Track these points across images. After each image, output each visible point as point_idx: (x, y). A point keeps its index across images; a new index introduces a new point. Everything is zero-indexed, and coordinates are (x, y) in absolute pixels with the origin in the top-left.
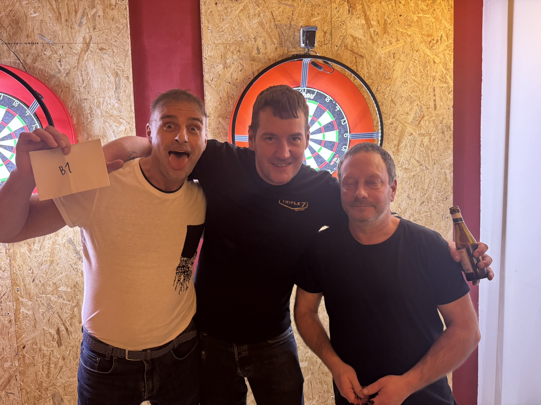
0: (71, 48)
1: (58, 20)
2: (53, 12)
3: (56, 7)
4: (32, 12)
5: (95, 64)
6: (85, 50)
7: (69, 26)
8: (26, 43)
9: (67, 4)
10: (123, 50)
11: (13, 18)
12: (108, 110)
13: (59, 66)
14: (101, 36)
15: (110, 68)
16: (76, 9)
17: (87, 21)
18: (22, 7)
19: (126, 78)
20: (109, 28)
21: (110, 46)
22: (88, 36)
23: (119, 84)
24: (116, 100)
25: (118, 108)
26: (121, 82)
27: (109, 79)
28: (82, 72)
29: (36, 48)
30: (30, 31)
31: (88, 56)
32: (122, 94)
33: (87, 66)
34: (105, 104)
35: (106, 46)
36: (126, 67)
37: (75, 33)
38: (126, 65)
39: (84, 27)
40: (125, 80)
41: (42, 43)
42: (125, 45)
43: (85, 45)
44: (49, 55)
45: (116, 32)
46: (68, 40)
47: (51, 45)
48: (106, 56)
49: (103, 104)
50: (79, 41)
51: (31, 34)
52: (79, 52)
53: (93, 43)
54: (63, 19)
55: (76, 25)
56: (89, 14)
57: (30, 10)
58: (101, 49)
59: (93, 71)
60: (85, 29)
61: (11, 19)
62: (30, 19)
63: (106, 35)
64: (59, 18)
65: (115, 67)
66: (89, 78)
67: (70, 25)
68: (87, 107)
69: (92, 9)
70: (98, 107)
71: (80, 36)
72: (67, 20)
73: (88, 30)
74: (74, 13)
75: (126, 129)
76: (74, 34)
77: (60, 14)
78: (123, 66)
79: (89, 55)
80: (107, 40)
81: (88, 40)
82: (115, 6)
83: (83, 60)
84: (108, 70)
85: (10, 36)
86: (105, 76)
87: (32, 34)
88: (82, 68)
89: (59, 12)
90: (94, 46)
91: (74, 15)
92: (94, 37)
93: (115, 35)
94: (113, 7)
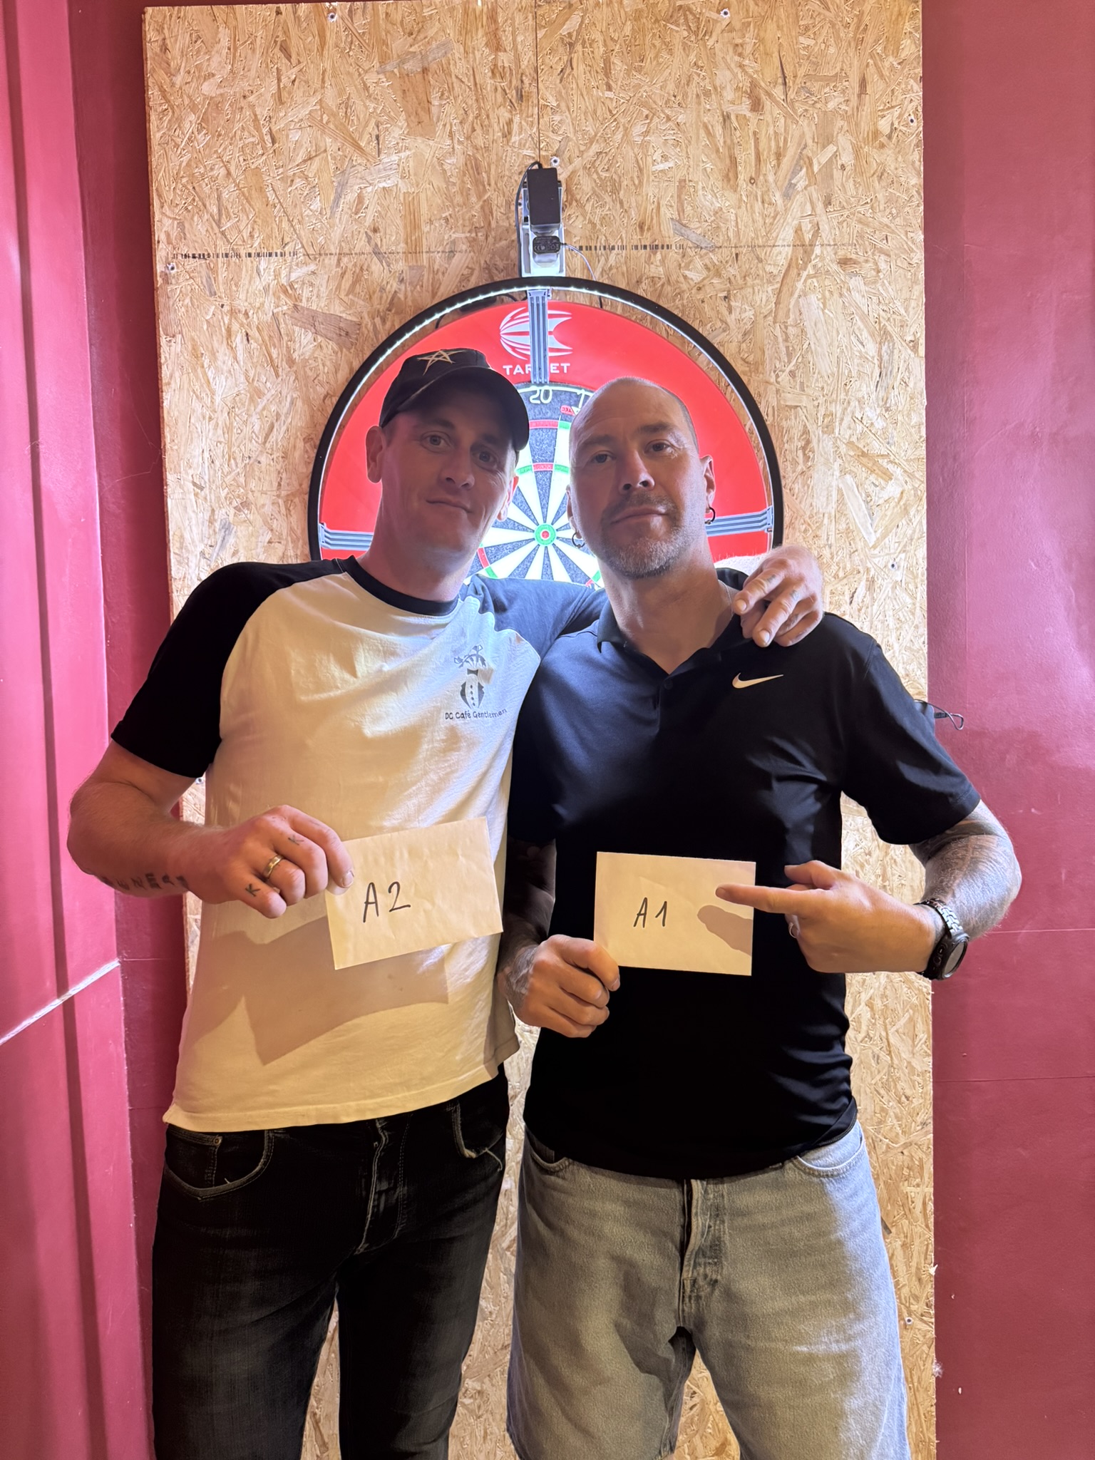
0: (760, 261)
1: (729, 180)
2: (714, 156)
3: (725, 142)
4: (657, 156)
5: (824, 304)
6: (797, 264)
7: (757, 197)
8: (636, 247)
9: (755, 133)
10: (905, 265)
11: (604, 175)
12: (854, 439)
13: (725, 312)
14: (845, 224)
15: (864, 317)
16: (778, 147)
17: (809, 180)
18: (632, 144)
19: (912, 344)
20: (869, 200)
21: (869, 253)
22: (810, 226)
23: (891, 362)
24: (878, 411)
25: (884, 430)
26: (896, 357)
27: (860, 346)
28: (786, 327)
29: (663, 261)
30: (649, 211)
31: (805, 281)
32: (896, 393)
33: (802, 310)
34: (847, 419)
35: (857, 253)
36: (911, 311)
37: (774, 218)
38: (910, 309)
39: (799, 198)
40: (906, 349)
41: (681, 247)
42: (912, 251)
43: (801, 250)
44: (700, 279)
45: (888, 211)
46: (753, 235)
47: (704, 251)
48: (855, 282)
49: (842, 420)
50: (784, 240)
51: (652, 219)
52: (783, 272)
53: (822, 245)
54: (741, 177)
55: (778, 195)
56: (815, 161)
57: (651, 151)
58: (844, 262)
59: (819, 325)
60: (802, 206)
61: (599, 177)
62: (652, 178)
63: (860, 221)
64: (730, 175)
65: (881, 312)
66: (805, 346)
67: (759, 193)
68: (796, 433)
69: (824, 147)
70: (828, 429)
71: (788, 223)
72: (751, 178)
73: (808, 207)
74: (773, 157)
75: (902, 493)
76: (771, 220)
77: (734, 162)
78: (902, 311)
79: (810, 281)
80: (862, 237)
81: (808, 237)
82: (890, 137)
83: (792, 294)
84: (859, 323)
85: (594, 225)
86: (852, 338)
87: (654, 221)
88: (787, 316)
89: (731, 157)
90: (825, 252)
91: (773, 163)
92: (825, 227)
93: (885, 220)
94: (884, 140)
